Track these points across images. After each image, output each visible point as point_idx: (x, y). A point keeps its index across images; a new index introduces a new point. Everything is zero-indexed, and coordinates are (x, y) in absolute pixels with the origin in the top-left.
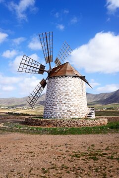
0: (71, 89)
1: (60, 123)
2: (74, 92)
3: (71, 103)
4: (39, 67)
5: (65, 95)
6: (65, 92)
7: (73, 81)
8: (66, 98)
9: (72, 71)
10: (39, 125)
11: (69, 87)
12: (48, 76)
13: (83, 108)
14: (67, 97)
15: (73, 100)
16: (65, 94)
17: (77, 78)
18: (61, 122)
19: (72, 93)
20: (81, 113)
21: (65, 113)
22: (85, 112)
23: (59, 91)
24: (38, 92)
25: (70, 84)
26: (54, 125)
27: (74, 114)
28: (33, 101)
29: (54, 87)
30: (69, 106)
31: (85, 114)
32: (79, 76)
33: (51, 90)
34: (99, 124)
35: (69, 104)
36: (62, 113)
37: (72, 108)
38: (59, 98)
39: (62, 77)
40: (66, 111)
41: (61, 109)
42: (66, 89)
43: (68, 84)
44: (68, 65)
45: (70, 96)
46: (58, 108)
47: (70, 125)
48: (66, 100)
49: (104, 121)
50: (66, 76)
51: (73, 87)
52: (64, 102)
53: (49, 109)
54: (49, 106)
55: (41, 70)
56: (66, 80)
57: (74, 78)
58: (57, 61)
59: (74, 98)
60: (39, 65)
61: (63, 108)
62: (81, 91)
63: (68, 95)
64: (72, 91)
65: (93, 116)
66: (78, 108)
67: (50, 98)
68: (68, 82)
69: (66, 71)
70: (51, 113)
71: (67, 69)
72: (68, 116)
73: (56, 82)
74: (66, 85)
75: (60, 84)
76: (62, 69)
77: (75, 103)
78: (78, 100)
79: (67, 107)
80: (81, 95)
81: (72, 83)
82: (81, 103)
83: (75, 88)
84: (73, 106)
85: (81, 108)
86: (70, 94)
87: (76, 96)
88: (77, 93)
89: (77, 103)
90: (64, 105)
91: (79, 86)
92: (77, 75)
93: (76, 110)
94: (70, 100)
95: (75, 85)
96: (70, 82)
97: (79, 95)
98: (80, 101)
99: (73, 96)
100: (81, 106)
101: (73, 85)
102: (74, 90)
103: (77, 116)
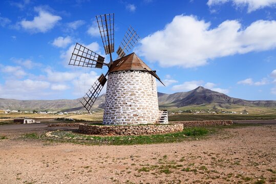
0: (138, 87)
1: (124, 130)
2: (142, 90)
3: (138, 105)
4: (96, 59)
5: (131, 95)
6: (130, 91)
7: (140, 77)
8: (132, 99)
9: (139, 64)
10: (98, 133)
11: (135, 85)
12: (109, 71)
13: (153, 111)
14: (133, 97)
15: (140, 101)
16: (130, 93)
17: (146, 74)
18: (126, 130)
19: (139, 92)
20: (151, 117)
21: (131, 118)
22: (156, 116)
23: (123, 89)
24: (95, 91)
25: (137, 81)
26: (116, 133)
27: (142, 119)
28: (89, 103)
29: (116, 85)
30: (136, 108)
31: (156, 119)
32: (148, 71)
33: (113, 89)
34: (174, 130)
35: (136, 106)
36: (127, 118)
37: (139, 111)
38: (122, 99)
39: (127, 71)
40: (132, 115)
41: (125, 113)
42: (132, 87)
43: (134, 80)
44: (135, 57)
45: (137, 96)
46: (122, 111)
47: (136, 133)
48: (132, 101)
49: (180, 127)
50: (132, 71)
51: (141, 84)
52: (129, 103)
53: (110, 113)
54: (111, 108)
55: (100, 63)
56: (132, 76)
57: (143, 74)
58: (119, 51)
59: (142, 99)
60: (97, 56)
61: (128, 112)
62: (151, 89)
63: (135, 94)
64: (139, 90)
65: (166, 121)
66: (147, 111)
67: (111, 98)
68: (134, 78)
69: (131, 64)
70: (112, 118)
71: (133, 62)
72: (134, 122)
73: (118, 77)
74: (132, 83)
75: (124, 81)
76: (127, 62)
77: (143, 105)
78: (147, 102)
79: (133, 110)
80: (151, 95)
81: (139, 80)
82: (151, 105)
83: (143, 86)
84: (140, 108)
85: (151, 112)
86: (137, 94)
87: (144, 96)
88: (145, 92)
89: (146, 105)
90: (130, 108)
91: (149, 83)
92: (145, 69)
93: (145, 113)
94: (137, 101)
95: (143, 82)
96: (137, 78)
97: (148, 95)
98: (149, 102)
99: (141, 96)
100: (151, 108)
101: (141, 82)
102: (142, 88)
103: (146, 122)
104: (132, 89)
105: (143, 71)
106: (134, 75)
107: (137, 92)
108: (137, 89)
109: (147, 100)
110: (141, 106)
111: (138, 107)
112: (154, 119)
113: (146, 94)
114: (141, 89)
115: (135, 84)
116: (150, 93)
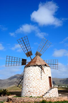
2: (34, 77)
3: (31, 85)
5: (28, 80)
6: (28, 78)
7: (33, 69)
9: (35, 62)
14: (29, 81)
15: (32, 83)
16: (28, 79)
17: (37, 67)
19: (32, 78)
20: (38, 92)
21: (27, 93)
23: (25, 77)
25: (31, 72)
27: (32, 94)
30: (29, 87)
32: (38, 65)
36: (25, 93)
37: (31, 89)
38: (25, 82)
39: (27, 67)
40: (27, 91)
41: (25, 90)
42: (28, 75)
43: (30, 71)
45: (31, 80)
48: (28, 83)
50: (29, 66)
51: (33, 74)
52: (27, 85)
55: (24, 62)
57: (34, 67)
63: (29, 79)
64: (32, 77)
66: (36, 89)
68: (30, 70)
69: (31, 62)
72: (28, 95)
75: (26, 72)
77: (33, 85)
78: (36, 83)
79: (28, 88)
80: (39, 79)
81: (32, 71)
82: (39, 85)
83: (34, 74)
84: (32, 87)
85: (38, 89)
86: (30, 79)
87: (35, 80)
88: (35, 78)
89: (35, 85)
90: (27, 87)
91: (38, 72)
92: (36, 64)
93: (34, 90)
94: (30, 83)
95: (34, 72)
96: (31, 70)
97: (37, 79)
98: (38, 84)
99: (32, 80)
100: (39, 87)
101: (33, 72)
102: (34, 76)
103: (34, 95)
104: (29, 77)
105: (35, 66)
106: (30, 69)
107: (31, 78)
108: (31, 76)
109: (36, 82)
110: (32, 86)
111: (31, 86)
112: (41, 94)
113: (36, 79)
114: (32, 76)
115: (30, 74)
116: (39, 78)
